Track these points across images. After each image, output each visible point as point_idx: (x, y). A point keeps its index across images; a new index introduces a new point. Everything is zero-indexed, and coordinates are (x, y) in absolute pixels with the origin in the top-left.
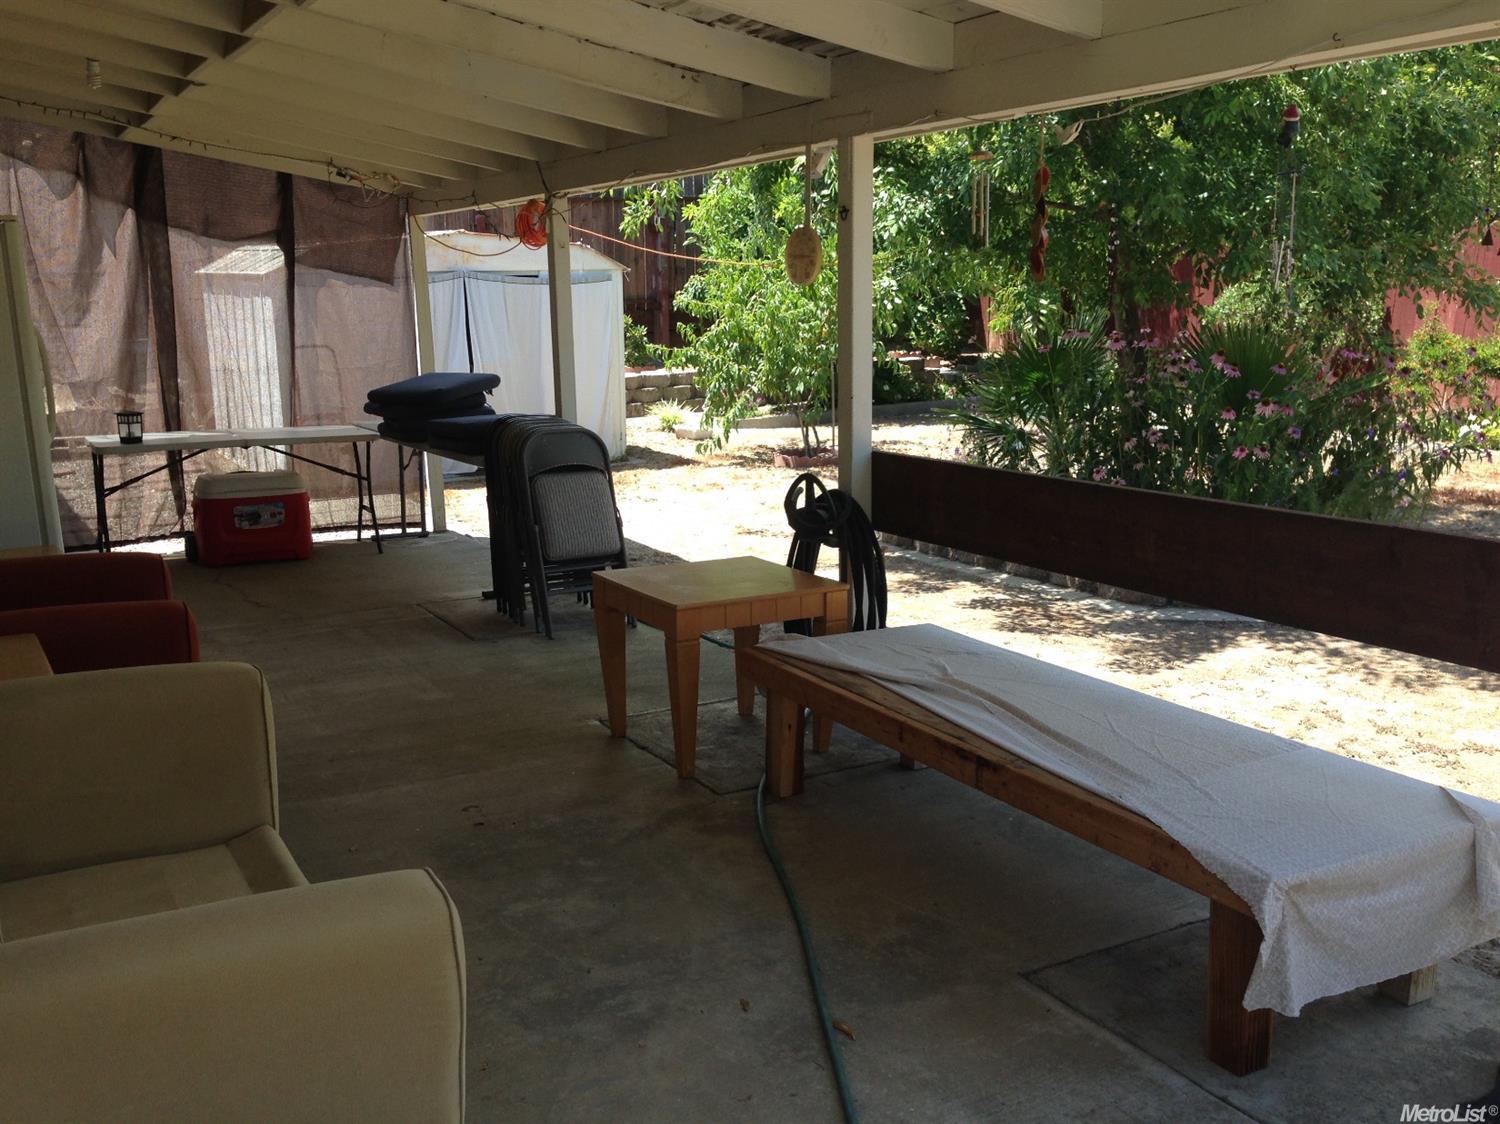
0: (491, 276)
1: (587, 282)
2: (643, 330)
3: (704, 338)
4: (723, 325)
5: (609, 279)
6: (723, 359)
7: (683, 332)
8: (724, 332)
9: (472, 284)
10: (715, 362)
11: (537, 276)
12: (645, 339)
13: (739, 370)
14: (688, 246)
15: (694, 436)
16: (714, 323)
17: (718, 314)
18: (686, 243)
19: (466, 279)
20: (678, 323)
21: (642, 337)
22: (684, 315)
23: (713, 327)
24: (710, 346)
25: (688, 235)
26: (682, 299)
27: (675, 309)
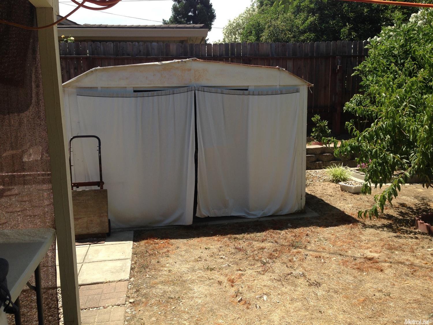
0: (213, 90)
1: (281, 93)
2: (326, 123)
3: (366, 134)
4: (380, 124)
5: (297, 91)
6: (380, 149)
7: (349, 129)
8: (381, 129)
9: (199, 94)
10: (374, 151)
11: (247, 90)
12: (327, 127)
13: (394, 158)
14: (353, 76)
15: (353, 191)
16: (374, 122)
17: (377, 115)
18: (353, 75)
19: (196, 91)
20: (346, 123)
21: (325, 126)
22: (350, 115)
23: (372, 124)
24: (370, 139)
25: (355, 70)
26: (350, 105)
27: (344, 111)
